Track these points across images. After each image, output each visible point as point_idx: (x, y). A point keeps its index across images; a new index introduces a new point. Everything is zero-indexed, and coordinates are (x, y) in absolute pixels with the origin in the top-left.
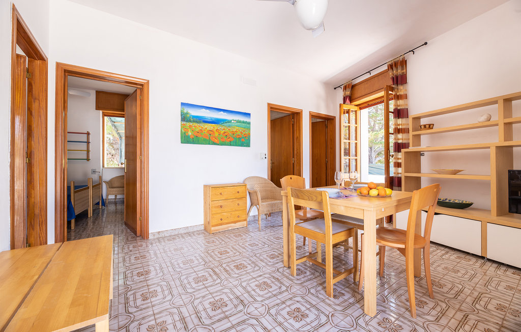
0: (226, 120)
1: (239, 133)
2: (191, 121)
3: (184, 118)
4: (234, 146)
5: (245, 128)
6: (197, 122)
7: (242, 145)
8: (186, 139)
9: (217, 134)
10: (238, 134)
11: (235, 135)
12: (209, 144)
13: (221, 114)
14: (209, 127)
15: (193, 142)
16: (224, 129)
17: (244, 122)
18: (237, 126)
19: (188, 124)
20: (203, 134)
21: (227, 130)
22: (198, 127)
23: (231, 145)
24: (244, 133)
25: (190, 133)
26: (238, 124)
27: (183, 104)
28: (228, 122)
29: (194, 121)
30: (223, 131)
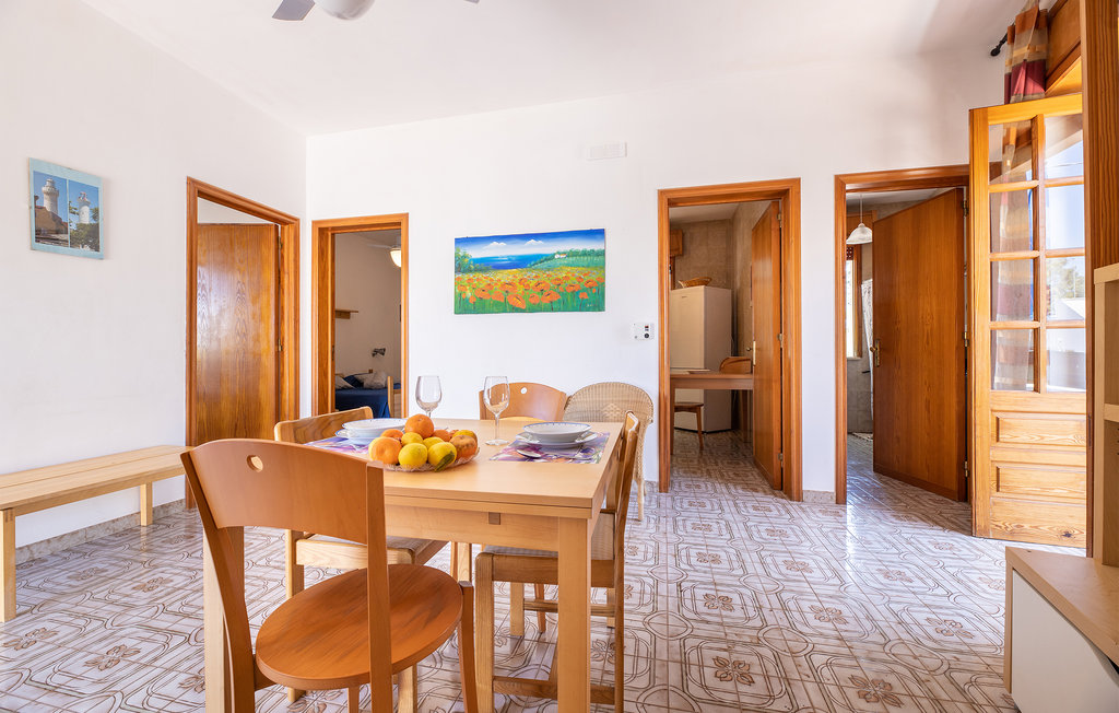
0: (542, 255)
1: (573, 280)
2: (470, 271)
3: (460, 267)
4: (559, 310)
5: (588, 266)
6: (481, 270)
7: (582, 308)
8: (463, 306)
9: (520, 290)
10: (570, 282)
11: (563, 286)
12: (505, 312)
13: (531, 246)
14: (505, 276)
15: (475, 311)
16: (536, 277)
17: (585, 254)
18: (568, 265)
19: (466, 277)
20: (492, 293)
21: (543, 277)
22: (482, 279)
23: (552, 310)
24: (587, 278)
25: (469, 294)
26: (571, 259)
27: (458, 241)
28: (546, 260)
29: (476, 270)
30: (536, 280)
